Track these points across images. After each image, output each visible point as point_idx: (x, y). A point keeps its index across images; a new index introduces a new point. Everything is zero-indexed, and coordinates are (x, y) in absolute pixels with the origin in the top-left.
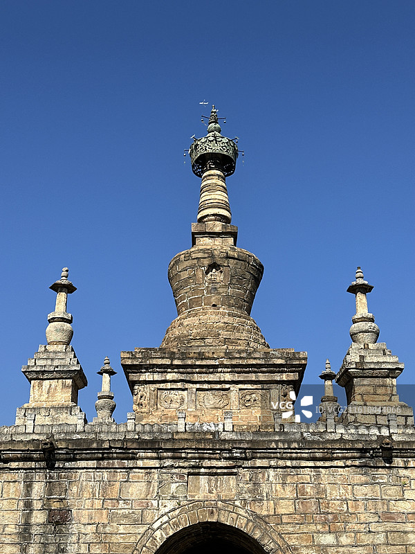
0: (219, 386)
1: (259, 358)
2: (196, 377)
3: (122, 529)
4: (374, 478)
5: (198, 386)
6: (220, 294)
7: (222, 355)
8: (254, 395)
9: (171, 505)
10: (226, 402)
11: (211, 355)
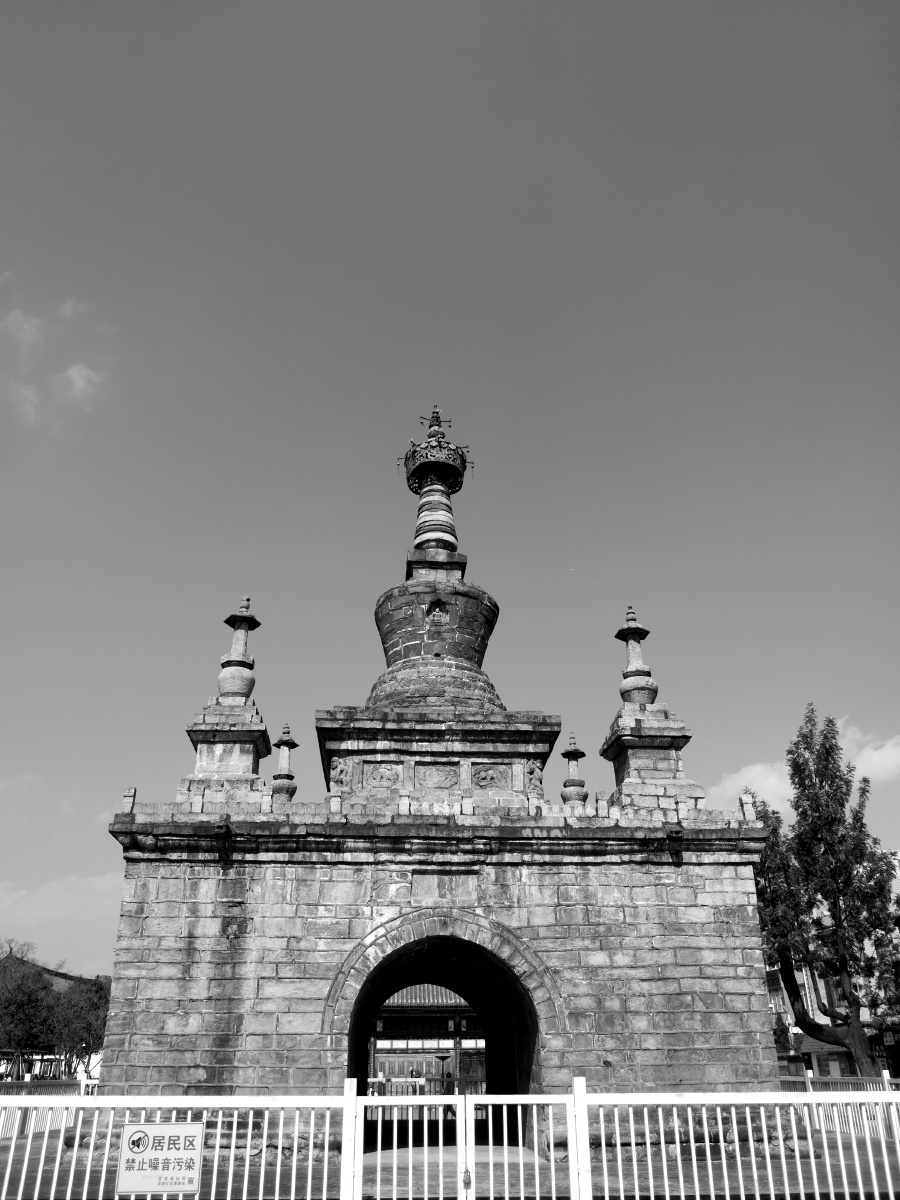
0: (444, 760)
1: (499, 723)
2: (415, 747)
3: (322, 944)
4: (659, 878)
5: (417, 758)
6: (444, 640)
7: (452, 717)
8: (491, 772)
9: (389, 913)
10: (454, 780)
11: (435, 717)
